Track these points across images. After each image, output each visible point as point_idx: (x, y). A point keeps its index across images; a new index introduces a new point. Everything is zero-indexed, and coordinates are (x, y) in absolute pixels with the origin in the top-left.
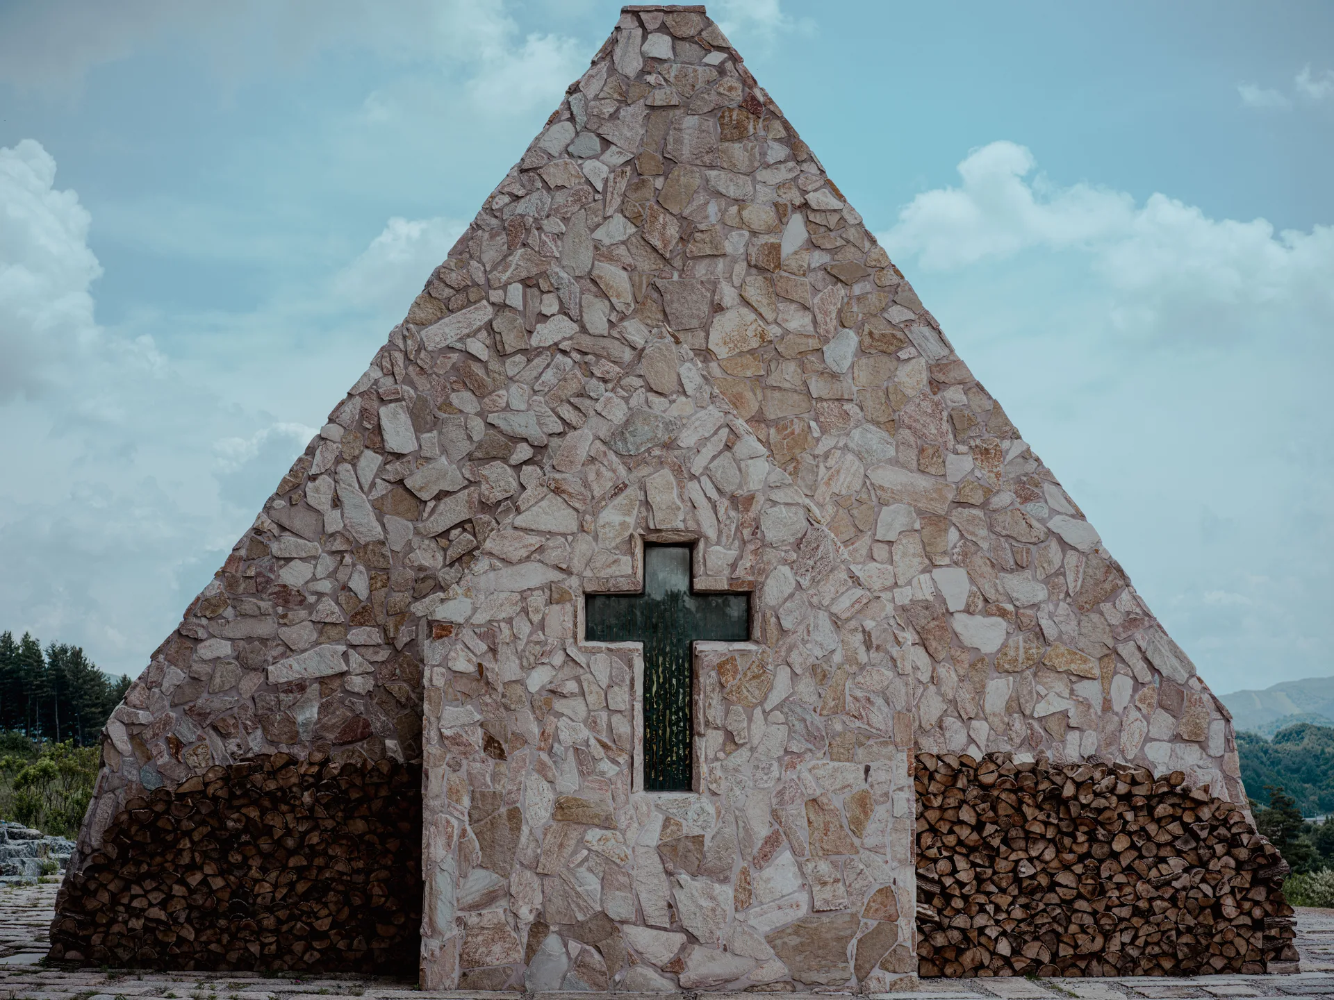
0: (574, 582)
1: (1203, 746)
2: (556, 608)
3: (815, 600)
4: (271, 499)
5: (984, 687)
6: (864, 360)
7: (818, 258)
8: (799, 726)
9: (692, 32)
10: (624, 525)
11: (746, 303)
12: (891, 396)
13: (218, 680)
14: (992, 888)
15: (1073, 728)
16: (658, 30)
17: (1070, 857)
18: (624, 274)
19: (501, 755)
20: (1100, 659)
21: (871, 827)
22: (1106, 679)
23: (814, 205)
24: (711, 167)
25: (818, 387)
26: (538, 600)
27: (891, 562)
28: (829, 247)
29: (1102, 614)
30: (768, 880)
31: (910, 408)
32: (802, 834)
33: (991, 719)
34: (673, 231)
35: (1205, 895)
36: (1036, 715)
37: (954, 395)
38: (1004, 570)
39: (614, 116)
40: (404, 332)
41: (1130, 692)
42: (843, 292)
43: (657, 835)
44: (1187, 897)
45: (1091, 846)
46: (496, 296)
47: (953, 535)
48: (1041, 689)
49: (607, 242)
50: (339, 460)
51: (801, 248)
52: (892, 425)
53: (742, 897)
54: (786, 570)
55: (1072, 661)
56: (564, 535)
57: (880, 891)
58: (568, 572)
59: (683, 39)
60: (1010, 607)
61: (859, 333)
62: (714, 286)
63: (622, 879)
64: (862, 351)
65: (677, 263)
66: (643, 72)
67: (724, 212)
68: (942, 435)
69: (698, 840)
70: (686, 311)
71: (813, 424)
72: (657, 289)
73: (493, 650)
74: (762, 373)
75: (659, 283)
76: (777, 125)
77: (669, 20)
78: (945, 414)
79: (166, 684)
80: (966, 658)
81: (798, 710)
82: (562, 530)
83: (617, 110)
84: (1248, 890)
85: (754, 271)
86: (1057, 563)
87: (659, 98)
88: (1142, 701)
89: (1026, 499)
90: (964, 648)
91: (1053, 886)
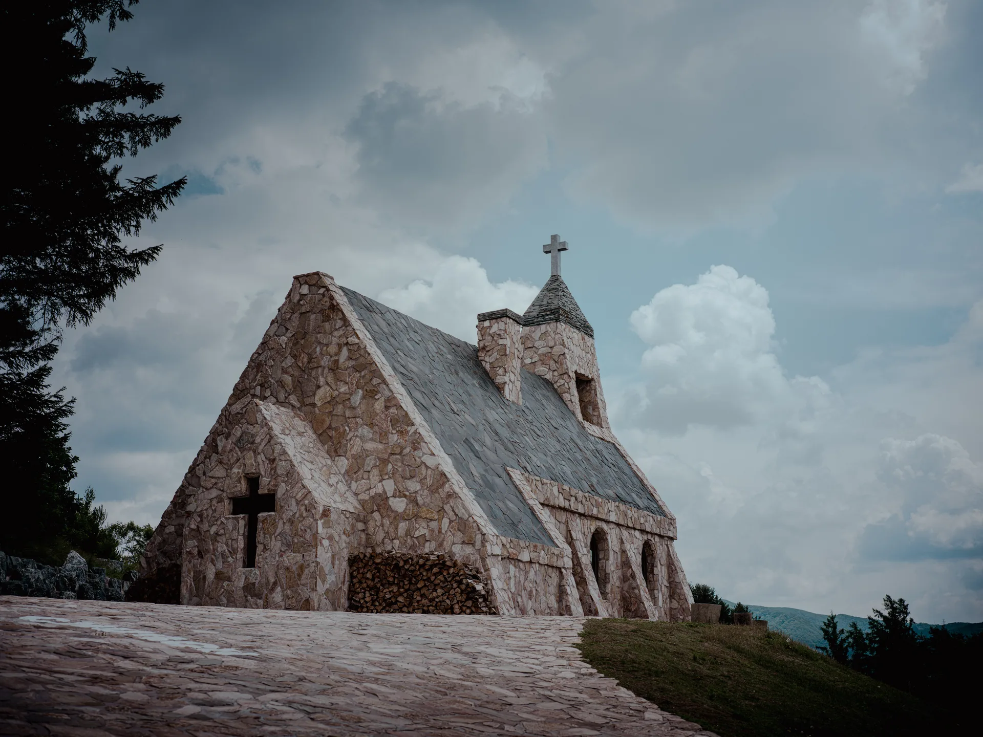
0: (225, 494)
1: (473, 545)
2: (219, 504)
3: (291, 495)
4: (186, 474)
5: (398, 526)
6: (364, 401)
7: (351, 363)
8: (284, 541)
9: (314, 282)
10: (238, 473)
11: (327, 384)
12: (373, 414)
13: (170, 540)
14: (377, 604)
15: (428, 541)
16: (304, 283)
17: (402, 590)
18: (290, 378)
19: (202, 557)
20: (438, 512)
21: (303, 577)
22: (440, 520)
23: (350, 343)
24: (319, 333)
25: (348, 414)
26: (214, 502)
27: (369, 479)
28: (354, 358)
29: (439, 493)
30: (273, 598)
31: (378, 418)
32: (283, 581)
33: (400, 538)
34: (305, 360)
35: (448, 604)
36: (415, 536)
37: (393, 410)
38: (406, 479)
39: (290, 319)
40: (225, 410)
41: (448, 524)
42: (358, 375)
43: (243, 583)
44: (441, 605)
45: (410, 586)
46: (252, 391)
47: (390, 466)
48: (417, 526)
49: (286, 367)
50: (205, 458)
51: (346, 360)
52: (371, 425)
53: (265, 604)
54: (283, 484)
55: (428, 514)
56: (222, 478)
57: (305, 600)
58: (223, 491)
59: (312, 285)
60: (407, 493)
61: (363, 390)
62: (317, 378)
63: (232, 599)
64: (364, 397)
65: (307, 371)
66: (300, 300)
67: (321, 350)
68: (388, 427)
69: (254, 584)
70: (308, 390)
71: (346, 428)
72: (299, 382)
73: (202, 520)
74: (332, 410)
75: (300, 380)
76: (340, 313)
77: (308, 279)
78: (389, 418)
79: (156, 543)
80: (393, 515)
81: (284, 535)
82: (222, 476)
83: (291, 317)
84: (465, 602)
85: (331, 371)
86: (424, 474)
87: (303, 310)
88: (452, 528)
89: (415, 450)
90: (393, 511)
91: (397, 601)
